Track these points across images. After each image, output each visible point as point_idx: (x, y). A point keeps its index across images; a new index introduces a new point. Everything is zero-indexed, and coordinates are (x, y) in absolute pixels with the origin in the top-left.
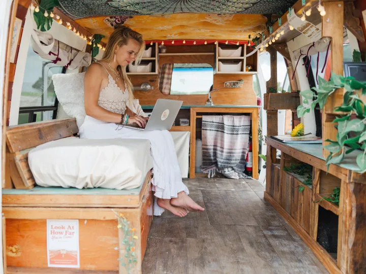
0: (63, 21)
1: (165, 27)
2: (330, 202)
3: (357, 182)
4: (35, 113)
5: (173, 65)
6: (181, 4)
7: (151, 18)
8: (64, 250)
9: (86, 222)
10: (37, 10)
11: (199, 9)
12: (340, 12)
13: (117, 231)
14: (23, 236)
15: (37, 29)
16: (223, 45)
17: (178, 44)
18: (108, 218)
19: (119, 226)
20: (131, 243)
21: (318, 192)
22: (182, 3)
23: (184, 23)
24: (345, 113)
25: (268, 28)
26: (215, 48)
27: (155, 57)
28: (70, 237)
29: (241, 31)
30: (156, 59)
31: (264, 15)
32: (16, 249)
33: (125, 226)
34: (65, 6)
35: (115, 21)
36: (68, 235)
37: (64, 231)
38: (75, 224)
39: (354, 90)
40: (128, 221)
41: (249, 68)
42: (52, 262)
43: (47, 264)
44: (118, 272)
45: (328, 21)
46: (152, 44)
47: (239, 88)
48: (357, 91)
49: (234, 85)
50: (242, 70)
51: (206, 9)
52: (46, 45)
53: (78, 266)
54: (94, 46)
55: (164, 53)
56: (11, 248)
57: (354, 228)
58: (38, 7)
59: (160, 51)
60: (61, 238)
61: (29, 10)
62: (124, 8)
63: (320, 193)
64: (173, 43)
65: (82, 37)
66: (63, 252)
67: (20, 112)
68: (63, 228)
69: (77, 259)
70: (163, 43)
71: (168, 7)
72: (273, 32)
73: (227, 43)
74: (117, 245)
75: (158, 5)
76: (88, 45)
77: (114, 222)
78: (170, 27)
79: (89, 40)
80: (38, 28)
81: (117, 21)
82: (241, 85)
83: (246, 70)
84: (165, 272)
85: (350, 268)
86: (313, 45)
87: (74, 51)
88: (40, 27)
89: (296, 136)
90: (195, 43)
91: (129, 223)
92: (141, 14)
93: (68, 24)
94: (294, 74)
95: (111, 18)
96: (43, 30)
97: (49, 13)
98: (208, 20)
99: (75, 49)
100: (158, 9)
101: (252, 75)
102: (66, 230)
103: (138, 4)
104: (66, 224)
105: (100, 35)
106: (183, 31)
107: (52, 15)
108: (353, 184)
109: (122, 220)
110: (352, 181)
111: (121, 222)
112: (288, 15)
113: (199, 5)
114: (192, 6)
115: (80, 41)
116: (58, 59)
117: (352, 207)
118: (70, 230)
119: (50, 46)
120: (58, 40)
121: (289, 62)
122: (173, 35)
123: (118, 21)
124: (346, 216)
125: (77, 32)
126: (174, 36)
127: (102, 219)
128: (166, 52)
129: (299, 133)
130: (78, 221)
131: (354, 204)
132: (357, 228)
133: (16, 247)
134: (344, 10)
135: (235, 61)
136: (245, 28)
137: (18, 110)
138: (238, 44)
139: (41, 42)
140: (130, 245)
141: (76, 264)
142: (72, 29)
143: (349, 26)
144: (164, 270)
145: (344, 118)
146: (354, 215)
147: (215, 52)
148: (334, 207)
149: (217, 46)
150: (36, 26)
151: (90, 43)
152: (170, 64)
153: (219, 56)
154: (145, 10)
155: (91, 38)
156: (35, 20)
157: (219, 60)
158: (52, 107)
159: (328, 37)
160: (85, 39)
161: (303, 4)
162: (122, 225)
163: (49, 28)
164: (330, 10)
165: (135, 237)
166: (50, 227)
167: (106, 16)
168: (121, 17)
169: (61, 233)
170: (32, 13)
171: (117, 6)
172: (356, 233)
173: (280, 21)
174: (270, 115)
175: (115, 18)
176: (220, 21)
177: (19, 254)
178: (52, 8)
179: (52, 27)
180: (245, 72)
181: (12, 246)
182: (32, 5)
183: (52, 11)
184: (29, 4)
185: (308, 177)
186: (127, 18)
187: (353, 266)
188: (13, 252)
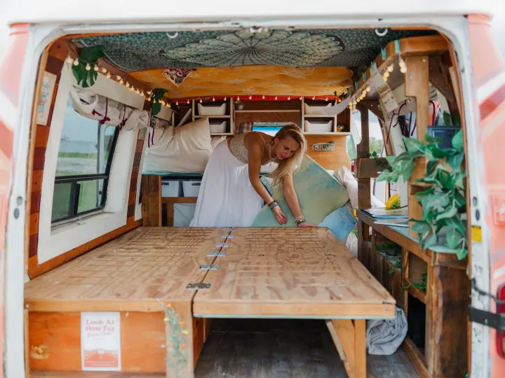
0: (112, 74)
1: (237, 81)
2: (418, 288)
3: (443, 265)
4: (78, 182)
5: (252, 124)
6: (249, 56)
7: (218, 70)
8: (102, 349)
9: (127, 315)
10: (76, 63)
11: (272, 62)
12: (424, 69)
13: (164, 325)
14: (51, 334)
15: (77, 86)
16: (309, 101)
17: (256, 99)
18: (153, 310)
19: (166, 319)
20: (180, 339)
21: (407, 276)
22: (251, 55)
23: (259, 76)
24: (428, 185)
25: (354, 84)
26: (301, 105)
27: (229, 114)
28: (109, 334)
29: (326, 86)
30: (231, 117)
31: (350, 68)
32: (43, 349)
33: (173, 319)
34: (112, 58)
35: (176, 74)
36: (106, 332)
37: (102, 326)
38: (115, 318)
39: (437, 159)
40: (176, 313)
41: (341, 128)
42: (87, 365)
43: (81, 367)
44: (164, 374)
45: (411, 78)
46: (225, 99)
47: (330, 151)
48: (441, 160)
49: (324, 147)
50: (332, 130)
51: (279, 62)
52: (88, 104)
53: (119, 369)
54: (155, 102)
55: (241, 110)
56: (36, 348)
57: (441, 319)
58: (77, 60)
59: (236, 108)
60: (98, 335)
61: (65, 63)
62: (184, 60)
63: (409, 277)
64: (250, 98)
65: (138, 92)
66: (101, 352)
67: (56, 183)
68: (101, 322)
69: (117, 360)
70: (238, 99)
71: (234, 59)
72: (359, 87)
73: (314, 99)
74: (164, 342)
75: (223, 57)
76: (146, 102)
77: (160, 314)
78: (242, 81)
79: (148, 96)
80: (79, 83)
81: (178, 74)
82: (332, 148)
83: (338, 131)
84: (224, 374)
85: (438, 366)
86: (405, 104)
87: (128, 110)
88: (81, 82)
89: (391, 208)
90: (276, 99)
91: (177, 315)
92: (205, 66)
93: (119, 78)
94: (388, 137)
95: (171, 70)
96: (85, 85)
97: (92, 67)
98: (286, 73)
99: (131, 107)
100: (222, 61)
101: (345, 136)
102: (105, 325)
103: (199, 56)
104: (105, 317)
105: (162, 89)
106: (259, 85)
107: (96, 69)
108: (439, 267)
109: (170, 312)
110: (437, 263)
111: (168, 314)
112: (371, 70)
113: (271, 58)
114: (263, 58)
115: (135, 96)
116: (107, 119)
117: (438, 294)
118: (109, 326)
119: (92, 105)
120: (106, 96)
121: (383, 122)
122: (248, 90)
123: (180, 73)
124: (432, 306)
125: (130, 87)
126: (250, 91)
127: (146, 310)
128: (244, 109)
129: (394, 206)
130: (119, 313)
131: (441, 291)
132: (444, 319)
133: (43, 346)
134: (430, 66)
135: (325, 120)
136: (330, 83)
137: (54, 180)
138: (327, 100)
139: (82, 100)
140: (179, 342)
141: (117, 366)
142: (125, 84)
143: (436, 83)
144: (222, 372)
145: (427, 191)
146: (441, 304)
147: (300, 108)
148: (422, 294)
149: (303, 102)
150: (76, 82)
151: (149, 99)
152: (248, 123)
153: (305, 114)
154: (207, 62)
155: (149, 93)
156: (75, 75)
157: (306, 119)
158: (103, 175)
159: (412, 97)
160: (142, 94)
161: (383, 59)
162: (170, 317)
163: (92, 83)
164: (414, 66)
165: (185, 332)
166: (85, 322)
167: (165, 68)
168: (182, 70)
169: (98, 329)
170: (70, 67)
171: (173, 57)
172: (444, 325)
173: (364, 76)
174: (361, 184)
175: (175, 70)
176: (300, 75)
177: (47, 356)
178: (96, 60)
179: (96, 82)
180: (336, 133)
181: (38, 346)
182: (69, 57)
183: (97, 64)
184: (66, 57)
185: (400, 258)
186: (189, 70)
187: (440, 364)
188: (39, 354)
